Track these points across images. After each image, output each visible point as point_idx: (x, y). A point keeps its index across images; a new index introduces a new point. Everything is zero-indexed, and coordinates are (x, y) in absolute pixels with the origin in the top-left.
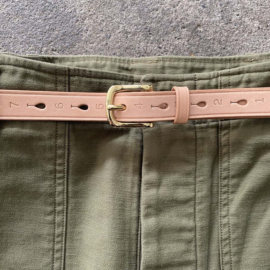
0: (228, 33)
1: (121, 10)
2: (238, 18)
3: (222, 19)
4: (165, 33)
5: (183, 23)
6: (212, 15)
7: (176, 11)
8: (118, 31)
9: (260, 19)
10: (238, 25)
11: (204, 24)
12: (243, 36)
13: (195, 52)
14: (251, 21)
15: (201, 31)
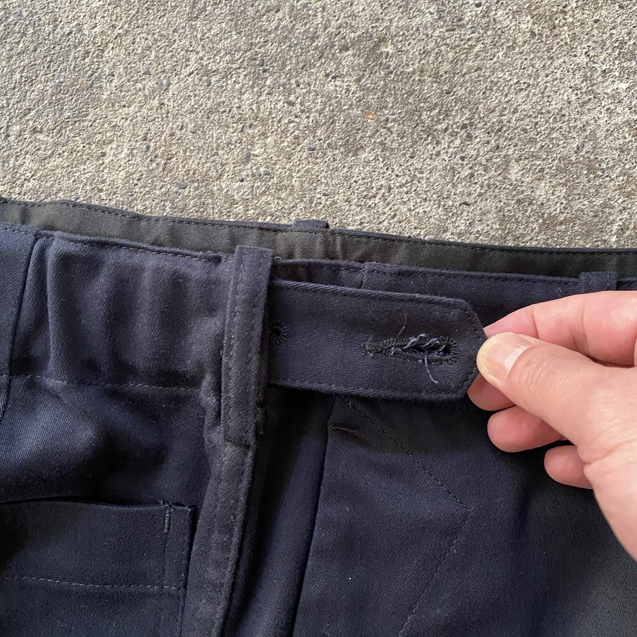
0: (456, 53)
1: (190, 19)
2: (479, 12)
3: (439, 18)
4: (301, 66)
5: (344, 38)
6: (414, 10)
7: (324, 8)
8: (188, 70)
9: (533, 10)
10: (481, 31)
11: (396, 36)
12: (494, 56)
13: (377, 108)
14: (513, 18)
15: (388, 53)
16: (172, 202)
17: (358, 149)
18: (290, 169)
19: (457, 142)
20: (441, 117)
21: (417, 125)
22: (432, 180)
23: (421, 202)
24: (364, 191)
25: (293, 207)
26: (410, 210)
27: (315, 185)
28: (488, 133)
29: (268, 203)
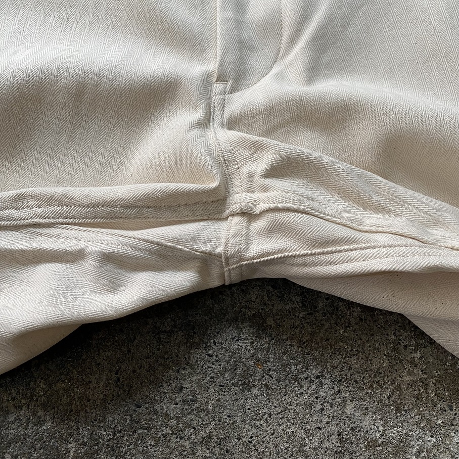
16: (131, 416)
17: (251, 388)
18: (207, 398)
19: (314, 387)
20: (304, 370)
25: (208, 423)
28: (333, 382)
29: (192, 420)
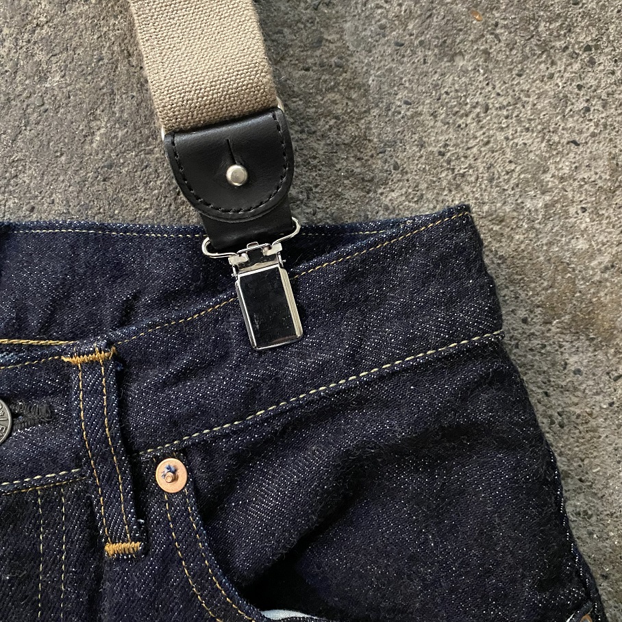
21: (532, 37)
22: (539, 107)
23: (522, 132)
24: (455, 106)
26: (507, 139)
27: (396, 88)
